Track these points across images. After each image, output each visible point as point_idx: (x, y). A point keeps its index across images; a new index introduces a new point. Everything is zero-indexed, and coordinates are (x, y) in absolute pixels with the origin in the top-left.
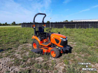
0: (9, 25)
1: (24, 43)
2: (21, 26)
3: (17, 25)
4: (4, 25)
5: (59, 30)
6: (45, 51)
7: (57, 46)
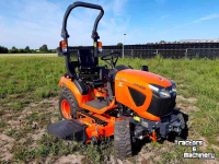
0: (35, 52)
1: (44, 97)
2: (56, 55)
3: (51, 52)
4: (22, 51)
5: (145, 62)
6: (94, 130)
7: (135, 114)
